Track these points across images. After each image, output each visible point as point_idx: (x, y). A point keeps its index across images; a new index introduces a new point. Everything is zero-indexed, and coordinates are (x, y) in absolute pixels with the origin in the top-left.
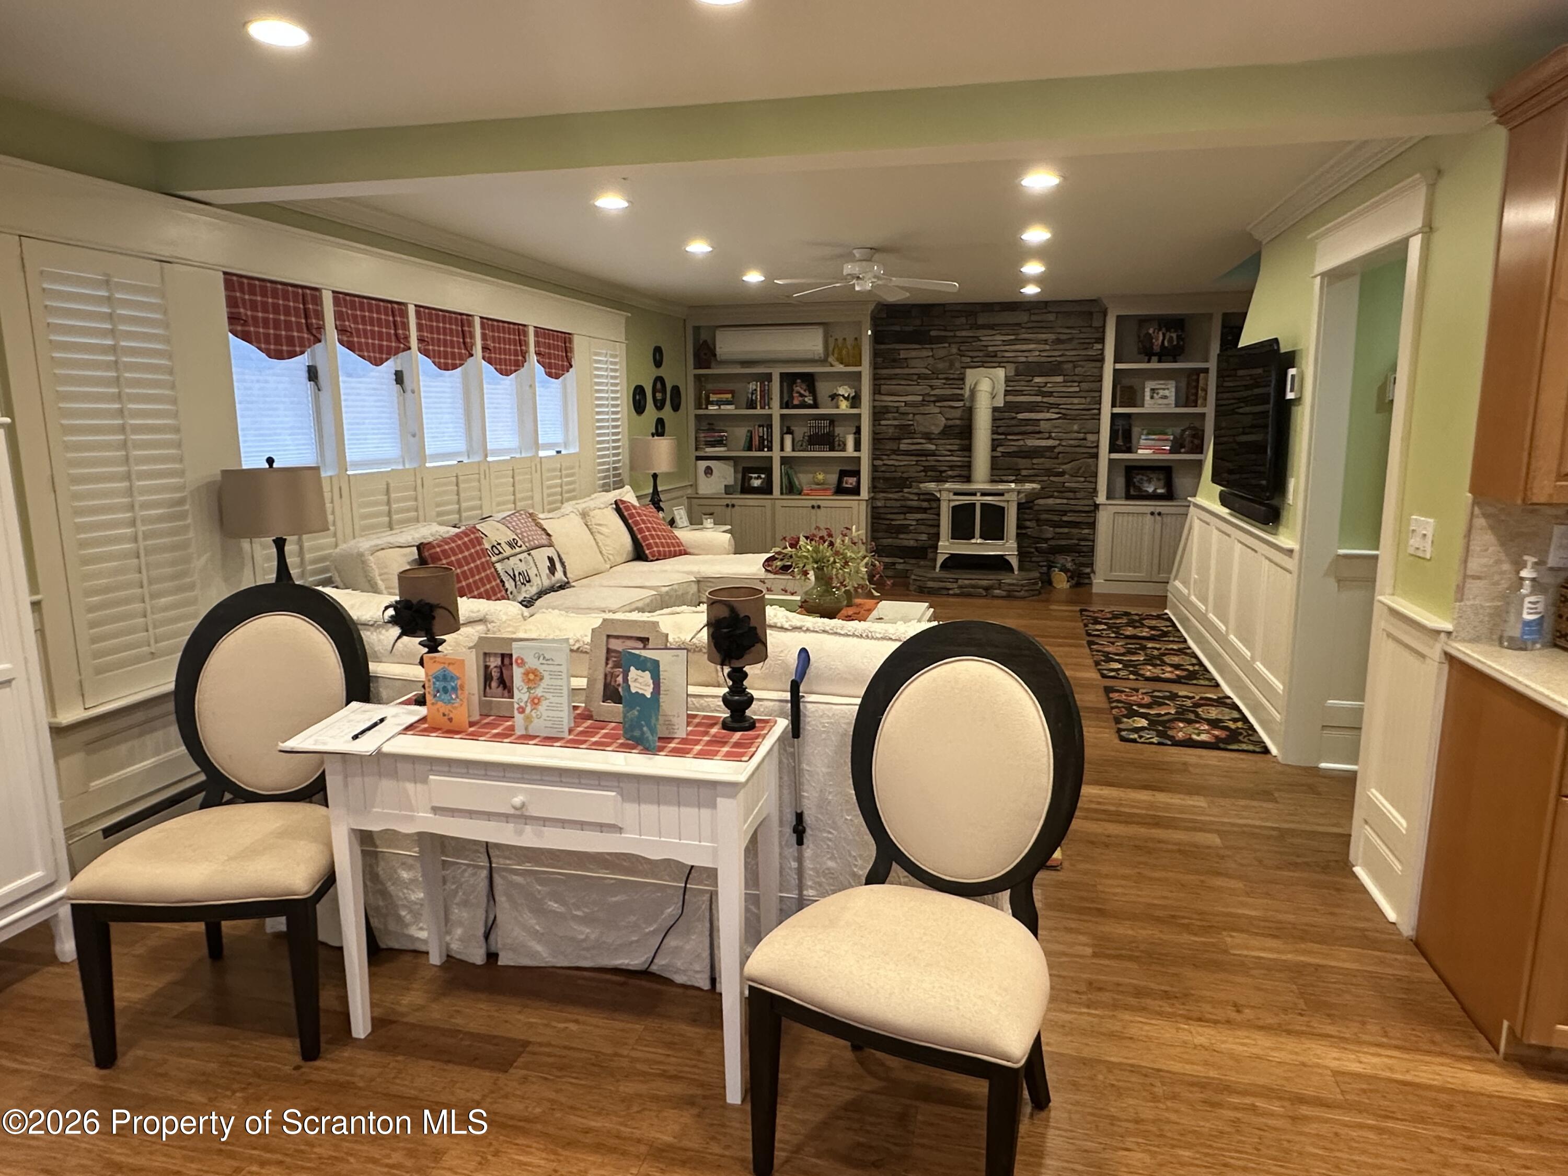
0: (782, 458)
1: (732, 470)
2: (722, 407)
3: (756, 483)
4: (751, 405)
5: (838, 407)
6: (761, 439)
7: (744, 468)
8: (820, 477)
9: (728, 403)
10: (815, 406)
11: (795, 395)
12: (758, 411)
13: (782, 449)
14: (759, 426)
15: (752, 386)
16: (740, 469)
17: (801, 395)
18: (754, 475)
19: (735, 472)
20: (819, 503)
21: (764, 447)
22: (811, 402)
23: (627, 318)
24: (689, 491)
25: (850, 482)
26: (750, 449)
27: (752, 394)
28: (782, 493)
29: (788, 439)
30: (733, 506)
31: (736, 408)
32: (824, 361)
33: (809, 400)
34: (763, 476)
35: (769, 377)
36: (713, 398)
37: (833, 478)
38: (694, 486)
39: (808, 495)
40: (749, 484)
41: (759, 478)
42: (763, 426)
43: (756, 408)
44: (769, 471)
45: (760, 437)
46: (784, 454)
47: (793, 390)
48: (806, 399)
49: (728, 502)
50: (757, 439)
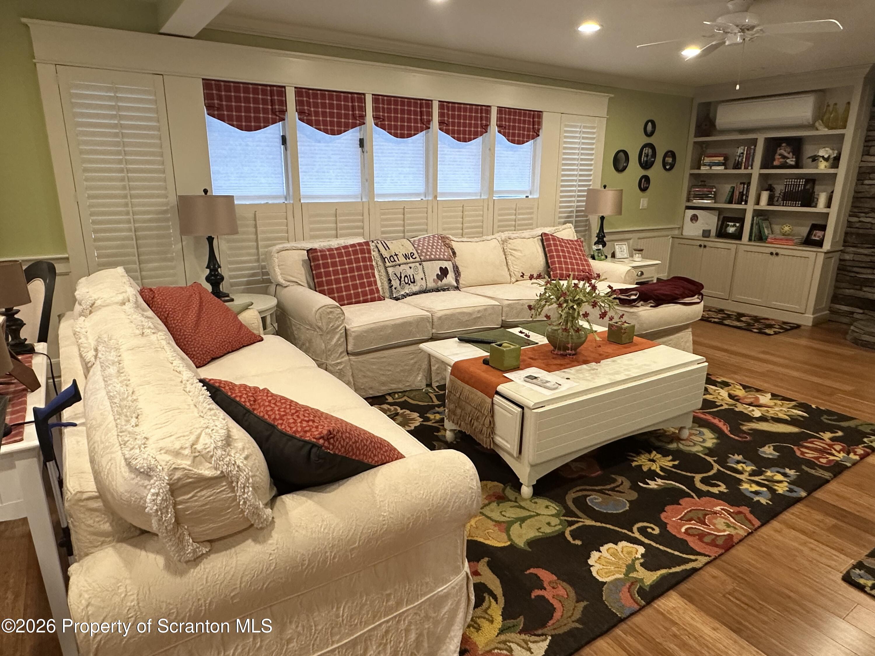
0: (755, 211)
1: (716, 218)
2: (713, 168)
3: (731, 230)
4: (737, 166)
5: (817, 167)
6: (741, 194)
7: (724, 217)
8: (787, 228)
9: (718, 164)
10: (797, 166)
11: (777, 157)
12: (742, 171)
13: (758, 203)
14: (741, 183)
15: (740, 150)
16: (721, 218)
17: (784, 157)
18: (730, 224)
19: (718, 220)
20: (778, 251)
21: (742, 201)
22: (793, 163)
23: (610, 99)
24: (676, 232)
25: (817, 235)
26: (730, 202)
27: (740, 156)
28: (750, 240)
29: (765, 196)
30: (705, 246)
31: (726, 168)
32: (812, 126)
33: (791, 161)
34: (738, 225)
35: (754, 142)
36: (707, 160)
37: (804, 231)
38: (681, 228)
39: (771, 243)
40: (725, 230)
41: (734, 226)
42: (744, 184)
43: (740, 168)
44: (742, 221)
45: (740, 193)
46: (757, 207)
47: (775, 152)
48: (788, 161)
49: (702, 243)
50: (737, 194)
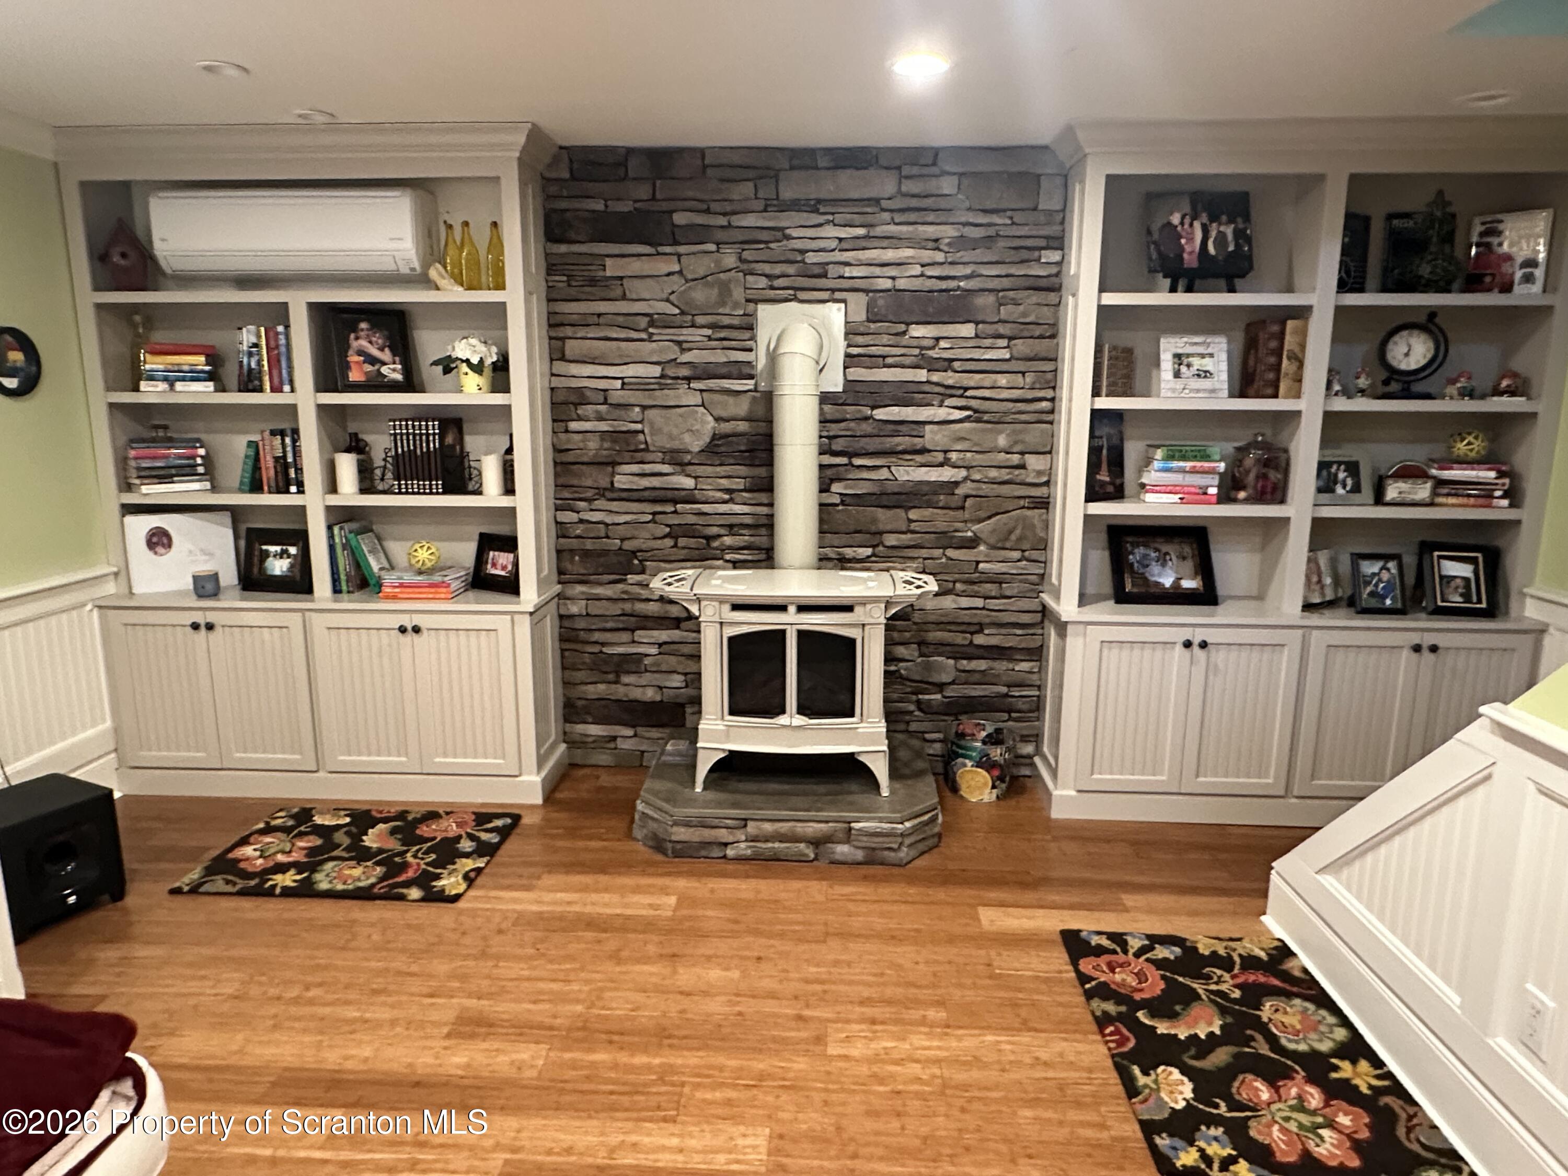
0: (330, 510)
1: (230, 533)
2: (179, 386)
3: (278, 567)
4: (250, 382)
5: (459, 390)
6: (281, 461)
7: (249, 530)
8: (423, 555)
9: (196, 376)
10: (410, 384)
11: (353, 358)
12: (267, 398)
13: (332, 487)
14: (273, 433)
15: (247, 336)
16: (243, 533)
17: (372, 360)
18: (273, 549)
19: (236, 537)
20: (418, 620)
21: (288, 483)
22: (399, 377)
24: (110, 588)
25: (499, 564)
26: (256, 487)
27: (250, 355)
28: (336, 590)
29: (347, 465)
30: (210, 627)
31: (217, 390)
32: (423, 280)
33: (392, 371)
34: (293, 550)
35: (281, 313)
36: (153, 363)
37: (466, 552)
38: (123, 574)
39: (394, 598)
40: (262, 569)
41: (283, 554)
42: (282, 433)
43: (260, 390)
44: (301, 537)
45: (276, 459)
46: (333, 500)
47: (345, 347)
48: (384, 370)
49: (199, 618)
50: (268, 463)
